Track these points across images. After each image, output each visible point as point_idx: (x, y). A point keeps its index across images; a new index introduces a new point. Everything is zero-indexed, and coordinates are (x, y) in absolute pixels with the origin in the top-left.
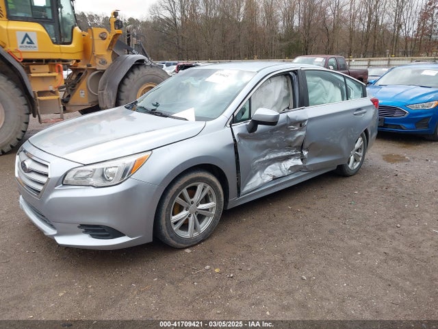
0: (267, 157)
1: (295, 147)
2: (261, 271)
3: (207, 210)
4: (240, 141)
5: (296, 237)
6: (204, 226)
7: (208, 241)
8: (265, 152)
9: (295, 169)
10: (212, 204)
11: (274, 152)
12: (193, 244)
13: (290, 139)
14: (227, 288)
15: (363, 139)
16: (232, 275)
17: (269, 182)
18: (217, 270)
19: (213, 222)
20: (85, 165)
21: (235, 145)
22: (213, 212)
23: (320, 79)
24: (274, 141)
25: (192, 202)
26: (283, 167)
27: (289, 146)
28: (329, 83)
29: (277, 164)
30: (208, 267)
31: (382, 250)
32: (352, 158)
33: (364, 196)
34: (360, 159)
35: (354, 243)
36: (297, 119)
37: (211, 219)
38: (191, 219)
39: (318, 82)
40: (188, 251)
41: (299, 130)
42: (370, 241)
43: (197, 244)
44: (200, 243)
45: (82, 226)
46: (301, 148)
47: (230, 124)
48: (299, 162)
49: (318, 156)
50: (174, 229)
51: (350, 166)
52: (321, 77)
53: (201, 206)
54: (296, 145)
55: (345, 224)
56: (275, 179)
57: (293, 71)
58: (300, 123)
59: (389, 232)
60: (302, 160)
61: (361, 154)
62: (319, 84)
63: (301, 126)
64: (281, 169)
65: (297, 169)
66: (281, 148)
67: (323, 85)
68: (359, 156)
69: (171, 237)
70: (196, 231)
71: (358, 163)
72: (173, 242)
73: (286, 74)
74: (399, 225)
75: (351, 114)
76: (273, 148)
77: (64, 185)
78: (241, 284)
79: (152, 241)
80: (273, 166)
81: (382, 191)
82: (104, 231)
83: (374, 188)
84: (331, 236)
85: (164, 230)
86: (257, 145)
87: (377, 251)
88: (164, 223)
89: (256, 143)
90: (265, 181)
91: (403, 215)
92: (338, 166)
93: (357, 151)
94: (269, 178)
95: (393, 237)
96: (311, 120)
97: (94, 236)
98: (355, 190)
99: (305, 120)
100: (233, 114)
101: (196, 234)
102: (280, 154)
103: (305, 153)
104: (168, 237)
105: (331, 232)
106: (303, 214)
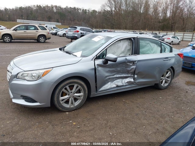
0: (115, 76)
1: (131, 73)
2: (93, 127)
3: (79, 96)
4: (98, 67)
5: (119, 115)
6: (77, 103)
7: (78, 110)
8: (114, 73)
9: (130, 83)
10: (81, 94)
11: (120, 74)
12: (70, 110)
13: (128, 69)
14: (74, 132)
15: (171, 72)
16: (79, 127)
17: (114, 88)
18: (74, 124)
19: (82, 102)
20: (25, 71)
21: (95, 69)
22: (82, 98)
23: (149, 42)
24: (119, 69)
25: (71, 92)
26: (123, 82)
27: (128, 72)
28: (154, 44)
29: (120, 79)
30: (71, 121)
31: (157, 127)
32: (164, 81)
33: (164, 100)
34: (169, 82)
35: (145, 121)
36: (131, 60)
37: (80, 101)
38: (70, 99)
39: (148, 43)
40: (67, 113)
41: (133, 65)
42: (153, 122)
43: (72, 111)
44: (74, 110)
45: (22, 96)
46: (134, 73)
47: (94, 60)
48: (132, 80)
49: (143, 78)
50: (61, 103)
51: (162, 85)
52: (150, 41)
53: (76, 94)
54: (131, 72)
55: (146, 112)
56: (117, 86)
57: (133, 38)
58: (133, 62)
59: (166, 119)
60: (134, 79)
61: (169, 79)
62: (148, 45)
63: (133, 63)
64: (122, 82)
65: (131, 83)
66: (123, 73)
67: (150, 45)
68: (169, 81)
69: (59, 106)
70: (73, 105)
71: (168, 84)
72: (60, 108)
73: (130, 39)
74: (173, 117)
75: (162, 60)
76: (118, 72)
77: (17, 78)
78: (81, 132)
79: (50, 106)
80: (118, 80)
81: (175, 99)
82: (29, 99)
83: (171, 97)
84: (135, 117)
85: (56, 103)
86: (109, 70)
87: (154, 127)
88: (56, 99)
89: (108, 69)
90: (112, 87)
91: (179, 112)
92: (155, 84)
93: (168, 77)
94: (115, 86)
95: (166, 122)
96: (139, 61)
97: (26, 101)
98: (161, 96)
99: (136, 61)
100: (97, 55)
101: (72, 106)
102: (122, 76)
103: (136, 76)
104: (58, 106)
105: (137, 114)
106: (128, 104)
